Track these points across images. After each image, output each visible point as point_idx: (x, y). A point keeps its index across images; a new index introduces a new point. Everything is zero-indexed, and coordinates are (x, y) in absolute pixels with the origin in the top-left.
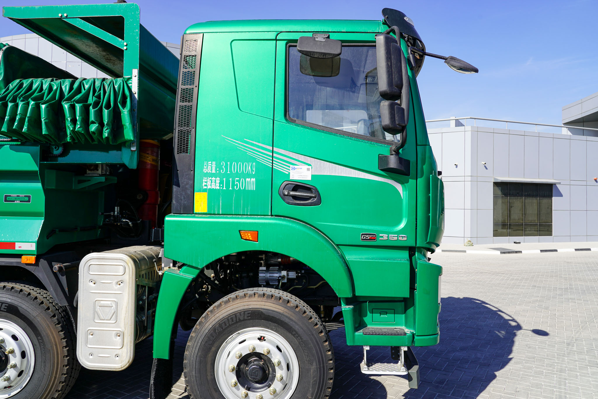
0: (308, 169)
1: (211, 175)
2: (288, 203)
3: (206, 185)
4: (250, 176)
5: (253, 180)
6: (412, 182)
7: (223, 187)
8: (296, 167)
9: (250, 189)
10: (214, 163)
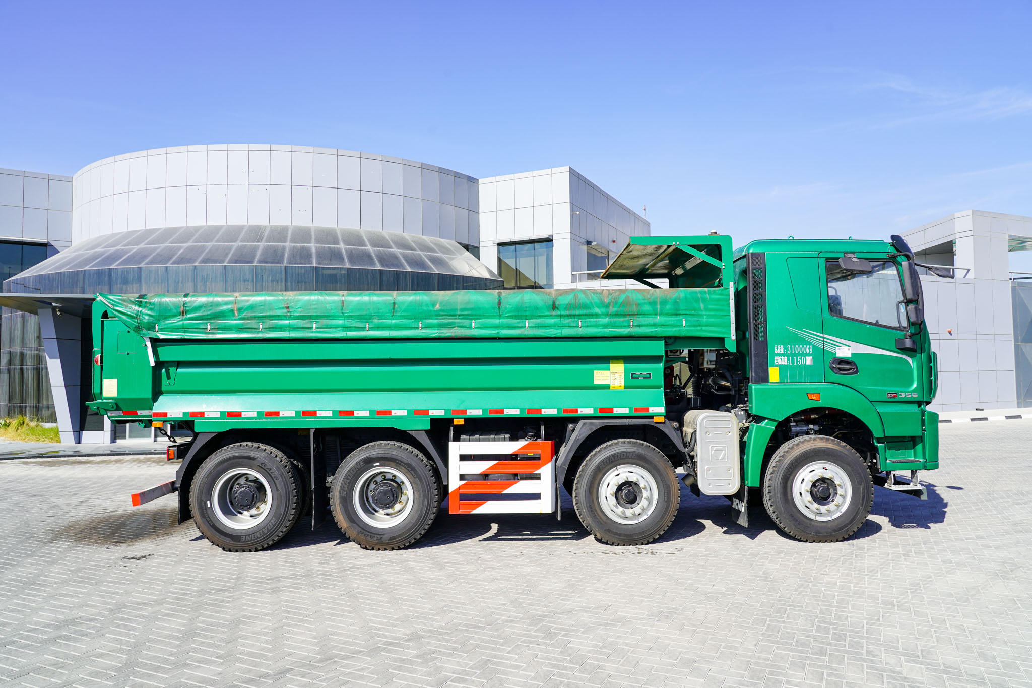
0: (849, 349)
1: (780, 355)
2: (836, 374)
3: (777, 362)
4: (809, 355)
5: (811, 358)
6: (918, 355)
7: (790, 363)
8: (840, 348)
9: (809, 364)
10: (782, 346)
